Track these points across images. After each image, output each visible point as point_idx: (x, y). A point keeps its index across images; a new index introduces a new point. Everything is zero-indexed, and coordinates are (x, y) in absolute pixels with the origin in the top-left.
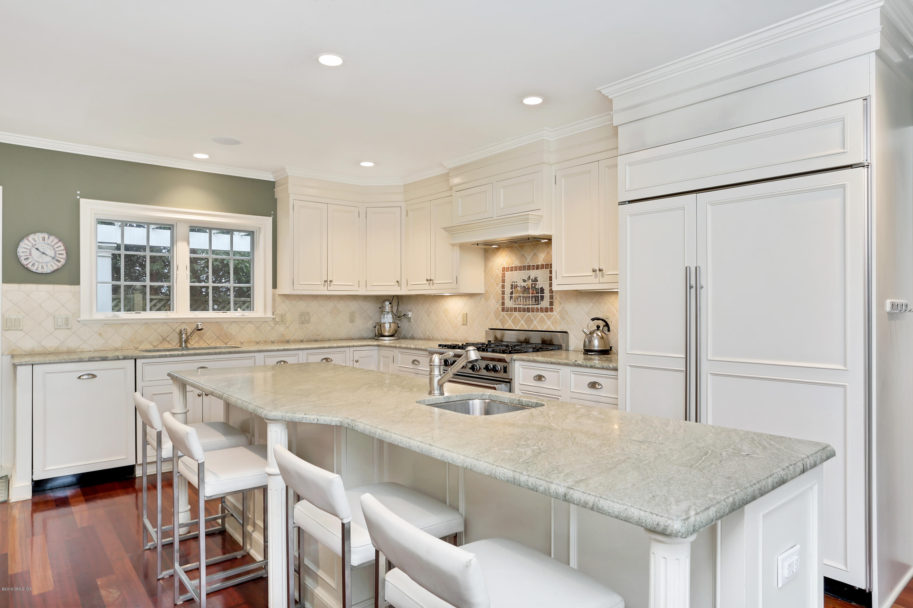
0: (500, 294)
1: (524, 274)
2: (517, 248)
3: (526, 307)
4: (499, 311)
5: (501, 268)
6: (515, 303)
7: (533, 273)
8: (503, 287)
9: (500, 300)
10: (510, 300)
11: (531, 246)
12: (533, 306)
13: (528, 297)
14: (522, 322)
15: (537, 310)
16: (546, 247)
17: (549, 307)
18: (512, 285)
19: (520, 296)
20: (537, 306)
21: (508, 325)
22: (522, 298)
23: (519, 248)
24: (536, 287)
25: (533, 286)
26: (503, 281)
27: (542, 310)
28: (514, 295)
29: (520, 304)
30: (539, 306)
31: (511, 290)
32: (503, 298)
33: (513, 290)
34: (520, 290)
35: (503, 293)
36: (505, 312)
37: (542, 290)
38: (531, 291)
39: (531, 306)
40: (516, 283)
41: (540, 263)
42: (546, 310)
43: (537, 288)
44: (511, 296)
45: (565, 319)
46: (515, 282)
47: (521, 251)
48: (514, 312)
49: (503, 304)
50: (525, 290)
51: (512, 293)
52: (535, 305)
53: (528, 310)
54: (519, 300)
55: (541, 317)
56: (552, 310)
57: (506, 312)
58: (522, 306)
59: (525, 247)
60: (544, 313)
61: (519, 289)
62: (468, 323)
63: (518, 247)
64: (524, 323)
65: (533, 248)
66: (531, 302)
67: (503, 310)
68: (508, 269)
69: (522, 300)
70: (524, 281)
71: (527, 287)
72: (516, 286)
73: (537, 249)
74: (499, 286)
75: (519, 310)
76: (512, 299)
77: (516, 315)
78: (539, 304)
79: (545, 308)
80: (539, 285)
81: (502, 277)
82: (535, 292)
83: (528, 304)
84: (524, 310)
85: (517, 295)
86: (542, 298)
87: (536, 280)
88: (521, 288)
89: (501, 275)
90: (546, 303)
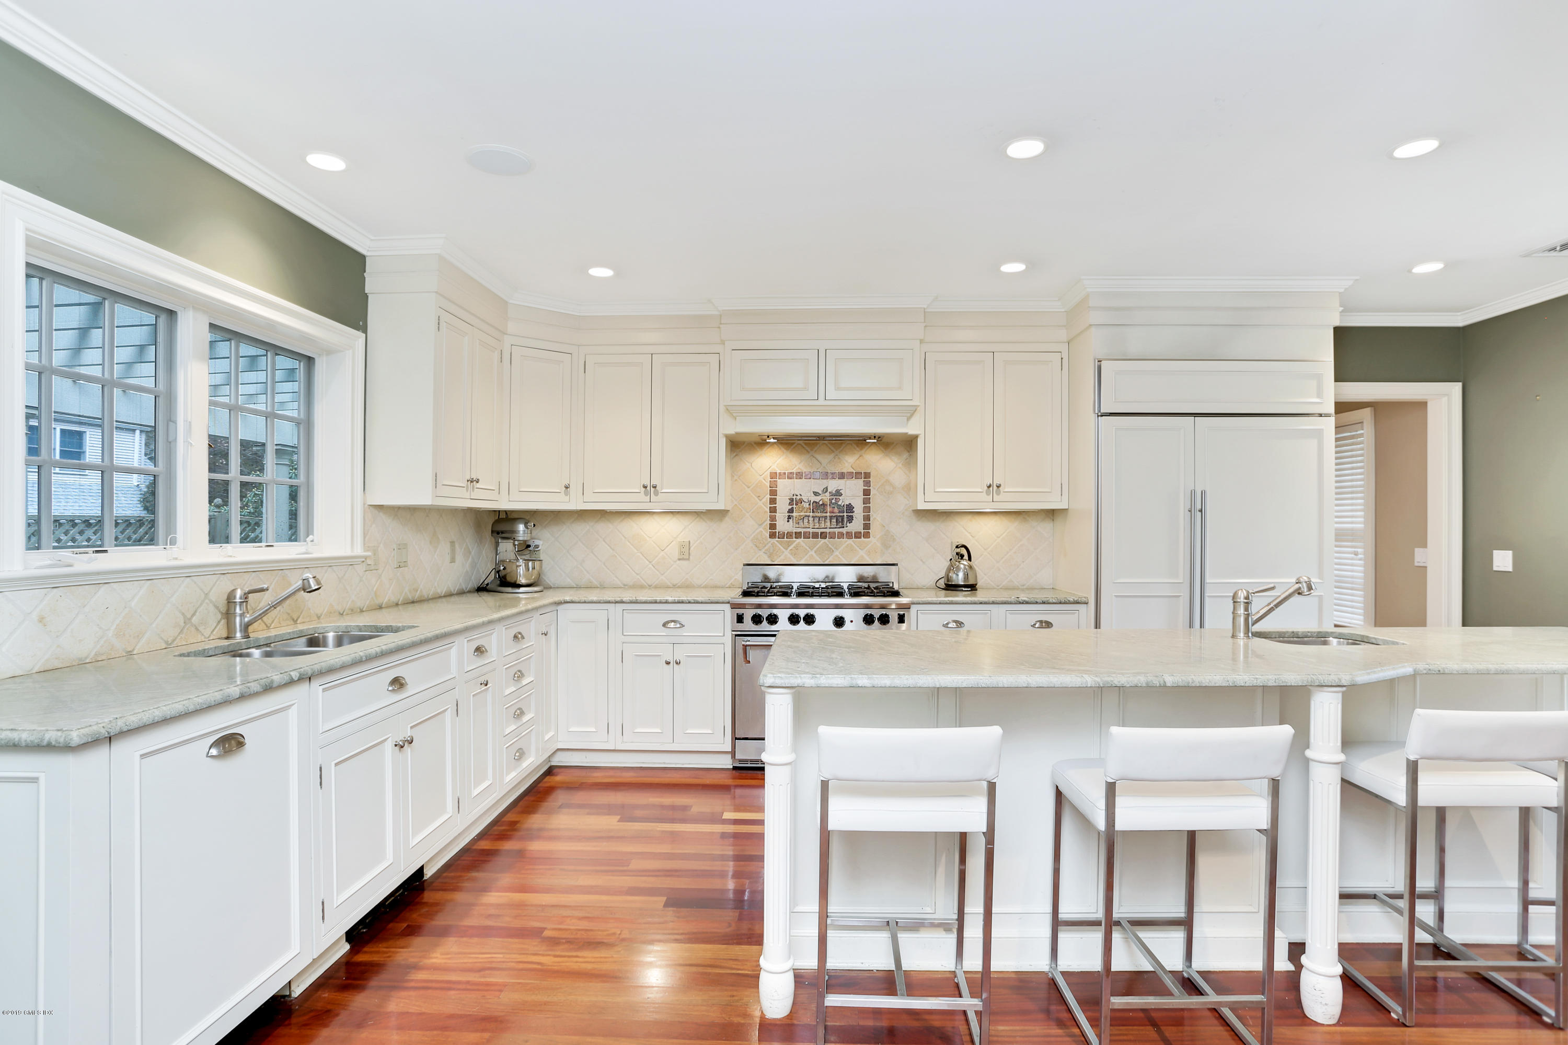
0: (766, 512)
1: (818, 485)
2: (802, 446)
3: (820, 531)
4: (764, 537)
5: (768, 473)
6: (798, 526)
7: (833, 485)
8: (773, 501)
9: (766, 520)
10: (788, 521)
11: (829, 445)
12: (832, 530)
13: (822, 517)
14: (813, 553)
15: (841, 535)
16: (858, 449)
17: (862, 531)
18: (792, 500)
19: (809, 516)
20: (841, 530)
21: (782, 557)
22: (811, 519)
23: (805, 446)
24: (840, 503)
25: (833, 501)
26: (773, 492)
27: (849, 535)
28: (794, 514)
29: (808, 526)
30: (844, 530)
31: (790, 507)
32: (773, 519)
33: (794, 506)
34: (808, 506)
35: (773, 510)
36: (777, 539)
37: (850, 508)
38: (829, 509)
39: (828, 530)
40: (798, 497)
41: (845, 471)
42: (858, 535)
43: (840, 505)
44: (789, 516)
45: (890, 547)
46: (797, 495)
47: (809, 450)
48: (794, 539)
49: (773, 526)
50: (818, 507)
51: (791, 511)
52: (836, 528)
53: (823, 536)
54: (806, 520)
55: (847, 545)
56: (867, 535)
57: (779, 538)
58: (811, 530)
59: (818, 446)
60: (853, 539)
61: (806, 505)
62: (691, 557)
64: (814, 555)
65: (833, 448)
66: (828, 524)
67: (772, 535)
68: (782, 475)
69: (811, 522)
70: (816, 494)
71: (821, 503)
72: (801, 501)
73: (841, 451)
74: (764, 500)
75: (807, 536)
76: (791, 520)
77: (799, 542)
78: (844, 527)
79: (855, 533)
80: (844, 501)
81: (770, 487)
82: (836, 510)
83: (823, 526)
84: (815, 536)
85: (801, 514)
86: (850, 519)
87: (838, 493)
88: (809, 505)
89: (768, 485)
90: (857, 525)
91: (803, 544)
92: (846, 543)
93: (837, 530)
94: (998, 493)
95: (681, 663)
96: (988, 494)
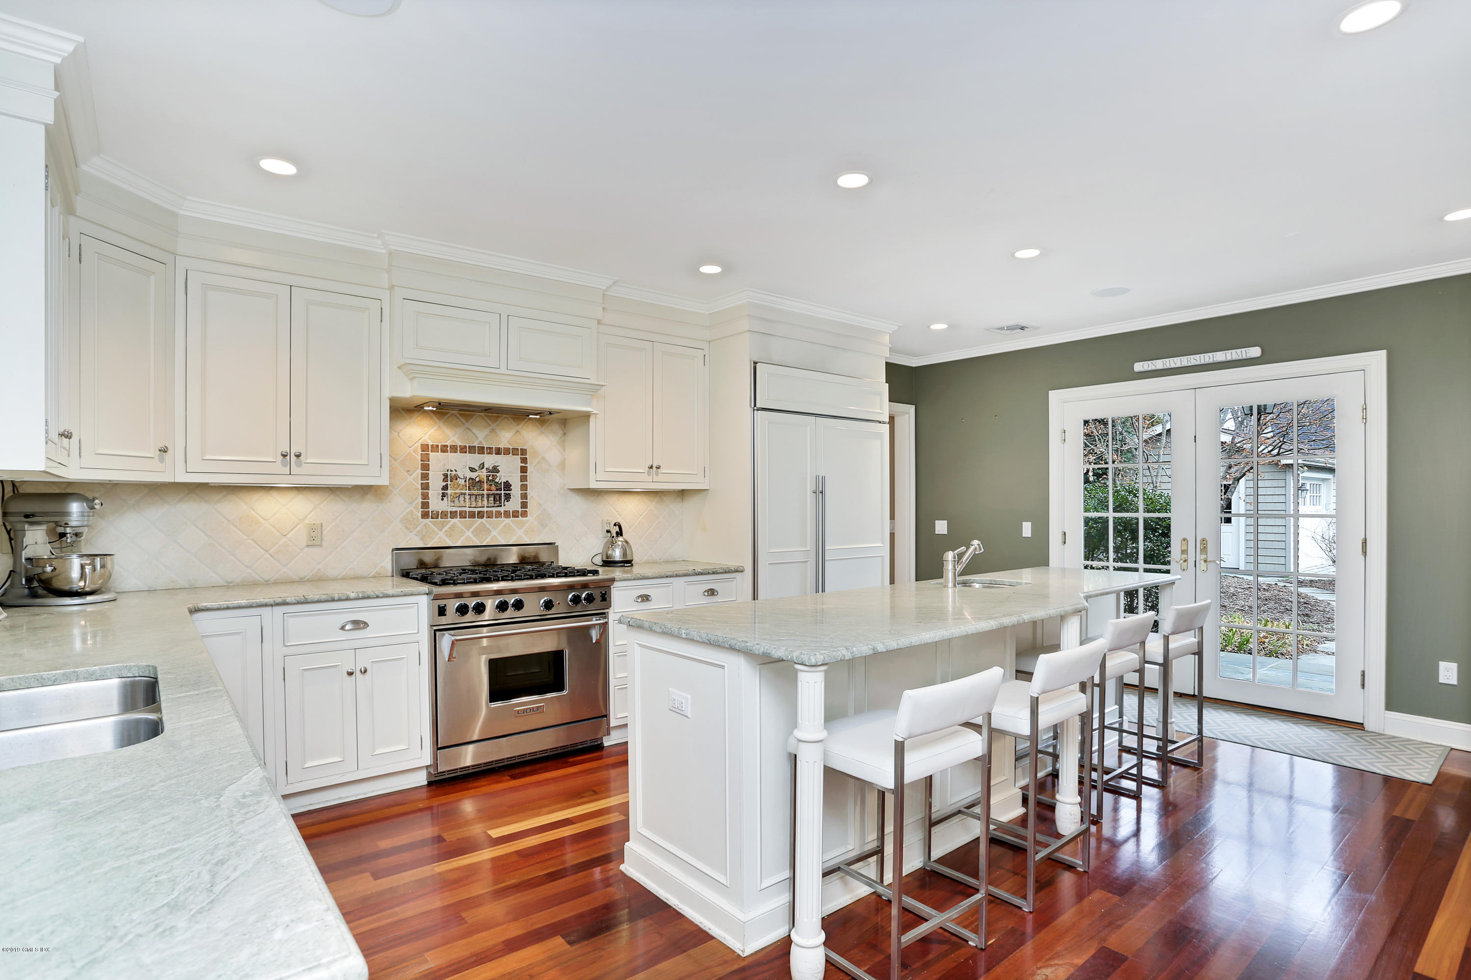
0: (417, 489)
1: (474, 460)
2: (457, 417)
3: (476, 510)
4: (415, 517)
5: (419, 444)
6: (453, 505)
7: (490, 460)
8: (425, 476)
9: (417, 498)
10: (442, 499)
11: (485, 417)
12: (489, 509)
13: (479, 495)
14: (469, 533)
15: (498, 515)
16: (514, 423)
17: (520, 510)
18: (446, 476)
19: (465, 494)
20: (498, 509)
21: (436, 539)
22: (467, 497)
23: (460, 417)
24: (497, 480)
25: (490, 478)
26: (425, 467)
27: (507, 514)
28: (449, 492)
29: (464, 505)
30: (502, 509)
31: (445, 484)
32: (425, 496)
33: (449, 483)
34: (464, 483)
35: (425, 487)
36: (430, 519)
37: (508, 486)
38: (485, 486)
39: (485, 509)
40: (454, 473)
41: (501, 446)
42: (515, 514)
43: (497, 483)
44: (443, 494)
45: (546, 526)
46: (451, 471)
47: (464, 422)
48: (449, 519)
49: (425, 505)
50: (474, 484)
51: (445, 488)
52: (493, 507)
53: (481, 515)
54: (462, 499)
55: (505, 524)
56: (524, 514)
57: (432, 518)
58: (468, 509)
59: (474, 417)
60: (511, 518)
61: (462, 482)
62: (323, 543)
63: (458, 415)
64: (471, 536)
65: (489, 422)
66: (485, 502)
67: (425, 515)
68: (435, 448)
69: (467, 500)
70: (472, 470)
71: (477, 480)
72: (457, 477)
73: (498, 425)
74: (415, 475)
75: (463, 515)
76: (445, 498)
77: (455, 523)
78: (501, 506)
79: (513, 512)
80: (502, 478)
81: (422, 461)
82: (493, 487)
83: (480, 505)
84: (472, 515)
85: (457, 491)
86: (508, 497)
87: (495, 470)
88: (465, 481)
89: (419, 458)
90: (514, 504)
91: (460, 525)
92: (504, 524)
93: (494, 509)
94: (657, 474)
95: (368, 671)
96: (649, 474)
